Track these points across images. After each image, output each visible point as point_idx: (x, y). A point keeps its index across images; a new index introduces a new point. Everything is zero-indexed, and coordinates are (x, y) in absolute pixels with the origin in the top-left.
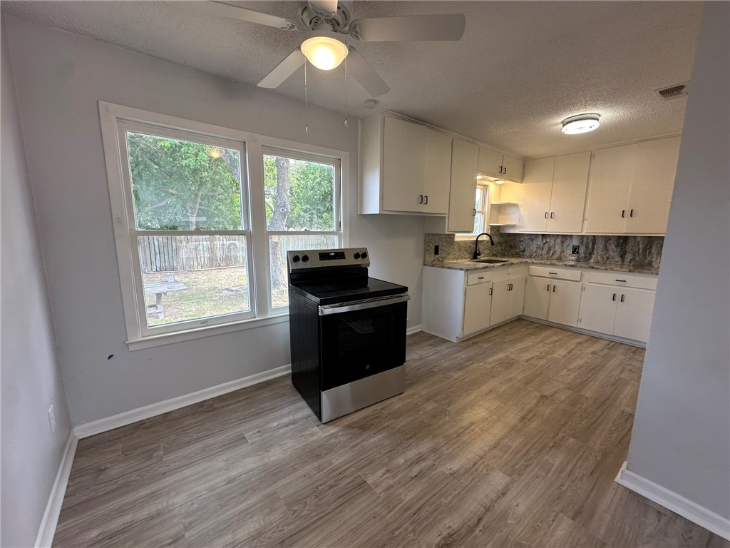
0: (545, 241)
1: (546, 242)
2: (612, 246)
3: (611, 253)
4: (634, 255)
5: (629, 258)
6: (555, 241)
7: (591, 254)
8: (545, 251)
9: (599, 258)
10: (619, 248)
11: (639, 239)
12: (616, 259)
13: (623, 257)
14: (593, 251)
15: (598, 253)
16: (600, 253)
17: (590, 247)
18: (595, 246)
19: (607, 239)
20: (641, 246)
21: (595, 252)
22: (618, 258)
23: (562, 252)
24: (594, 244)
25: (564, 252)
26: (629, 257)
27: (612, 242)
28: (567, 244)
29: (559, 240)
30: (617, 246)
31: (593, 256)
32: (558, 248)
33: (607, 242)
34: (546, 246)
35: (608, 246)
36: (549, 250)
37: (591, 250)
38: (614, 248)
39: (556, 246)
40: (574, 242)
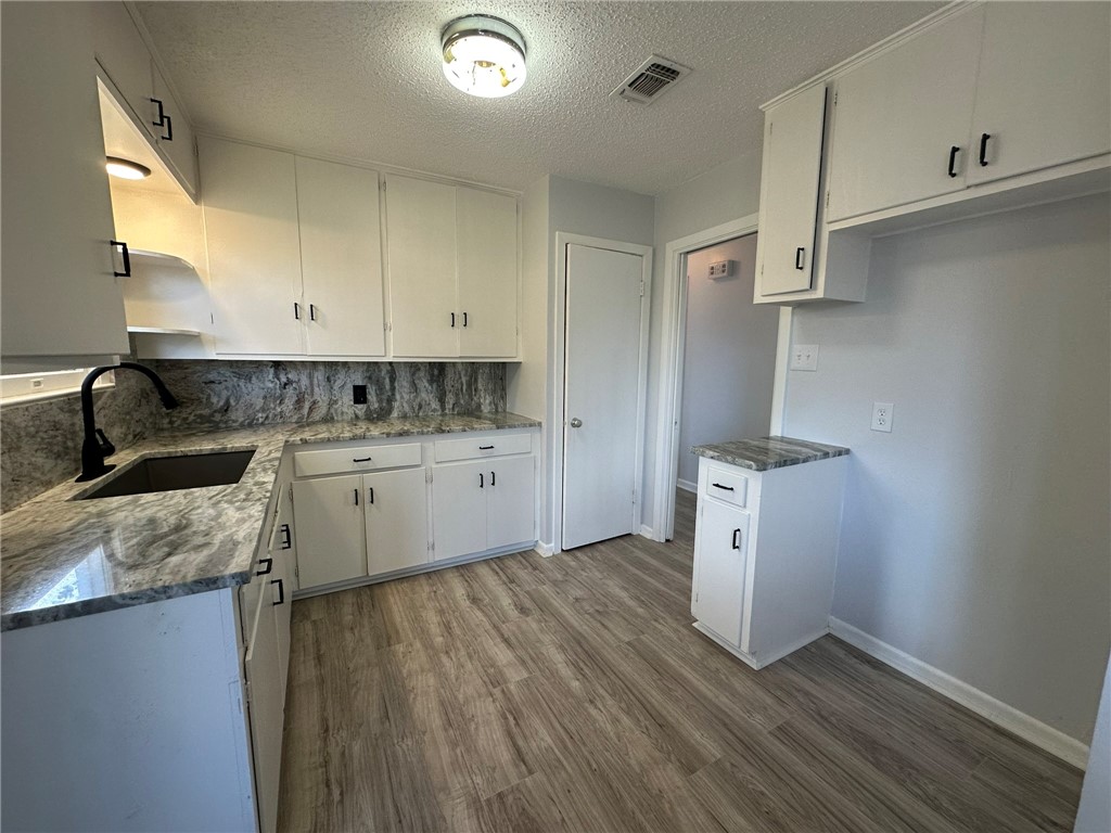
0: (284, 380)
1: (289, 382)
2: (424, 384)
3: (424, 395)
4: (457, 395)
5: (452, 402)
6: (310, 377)
7: (390, 400)
8: (289, 404)
9: (407, 408)
10: (435, 386)
11: (460, 367)
12: (434, 406)
13: (442, 401)
14: (393, 395)
15: (402, 397)
16: (406, 397)
17: (388, 387)
18: (396, 384)
19: (414, 367)
20: (464, 380)
21: (398, 397)
22: (435, 405)
23: (332, 403)
24: (393, 380)
25: (336, 402)
26: (450, 399)
27: (422, 374)
28: (339, 383)
29: (319, 375)
30: (431, 382)
31: (396, 405)
32: (320, 395)
33: (413, 374)
34: (290, 390)
35: (416, 382)
36: (299, 402)
37: (390, 394)
38: (427, 385)
39: (316, 389)
40: (353, 377)
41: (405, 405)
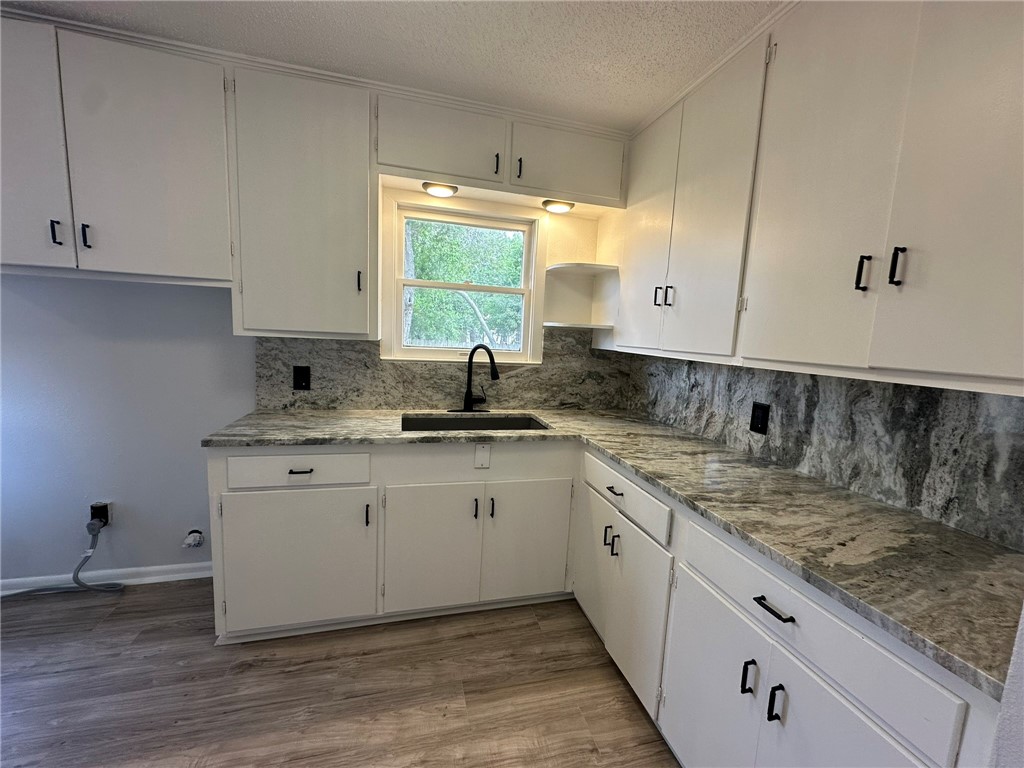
0: (693, 380)
1: (696, 384)
2: (873, 425)
3: (868, 450)
5: (945, 491)
6: (714, 382)
7: (802, 440)
8: (693, 407)
9: (827, 466)
10: (900, 437)
11: (994, 412)
13: (914, 475)
14: (808, 432)
15: (822, 442)
16: (831, 443)
17: (801, 416)
18: (816, 415)
19: (858, 390)
21: (815, 438)
22: (893, 480)
23: (728, 421)
24: (811, 405)
25: (732, 421)
27: (872, 404)
28: (739, 395)
29: (722, 380)
30: (892, 426)
31: (809, 452)
32: (719, 407)
33: (853, 402)
34: (696, 391)
35: (857, 418)
36: (700, 409)
37: (802, 428)
38: (881, 431)
39: (716, 398)
40: (757, 389)
41: (825, 457)
